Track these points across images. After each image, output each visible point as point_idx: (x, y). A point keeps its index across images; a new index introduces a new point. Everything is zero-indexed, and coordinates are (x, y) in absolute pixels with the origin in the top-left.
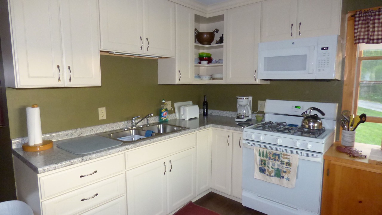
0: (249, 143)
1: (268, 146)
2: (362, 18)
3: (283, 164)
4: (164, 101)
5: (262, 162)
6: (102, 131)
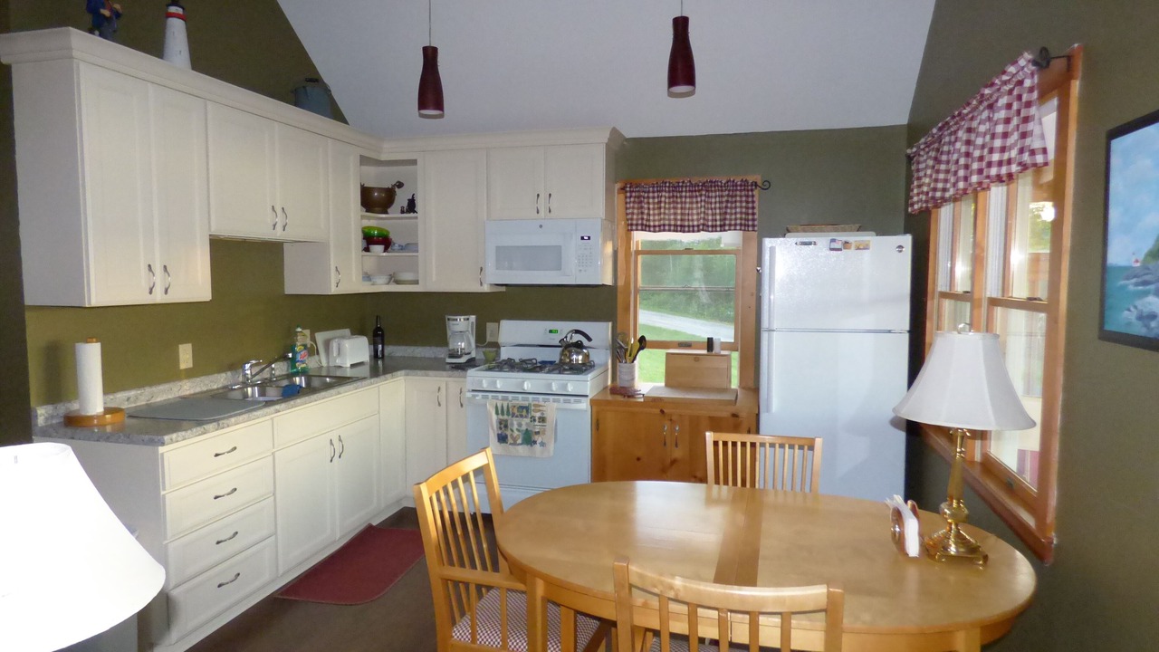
0: (477, 396)
1: (510, 396)
2: (634, 194)
3: (535, 420)
4: (297, 329)
5: (500, 423)
6: (188, 393)
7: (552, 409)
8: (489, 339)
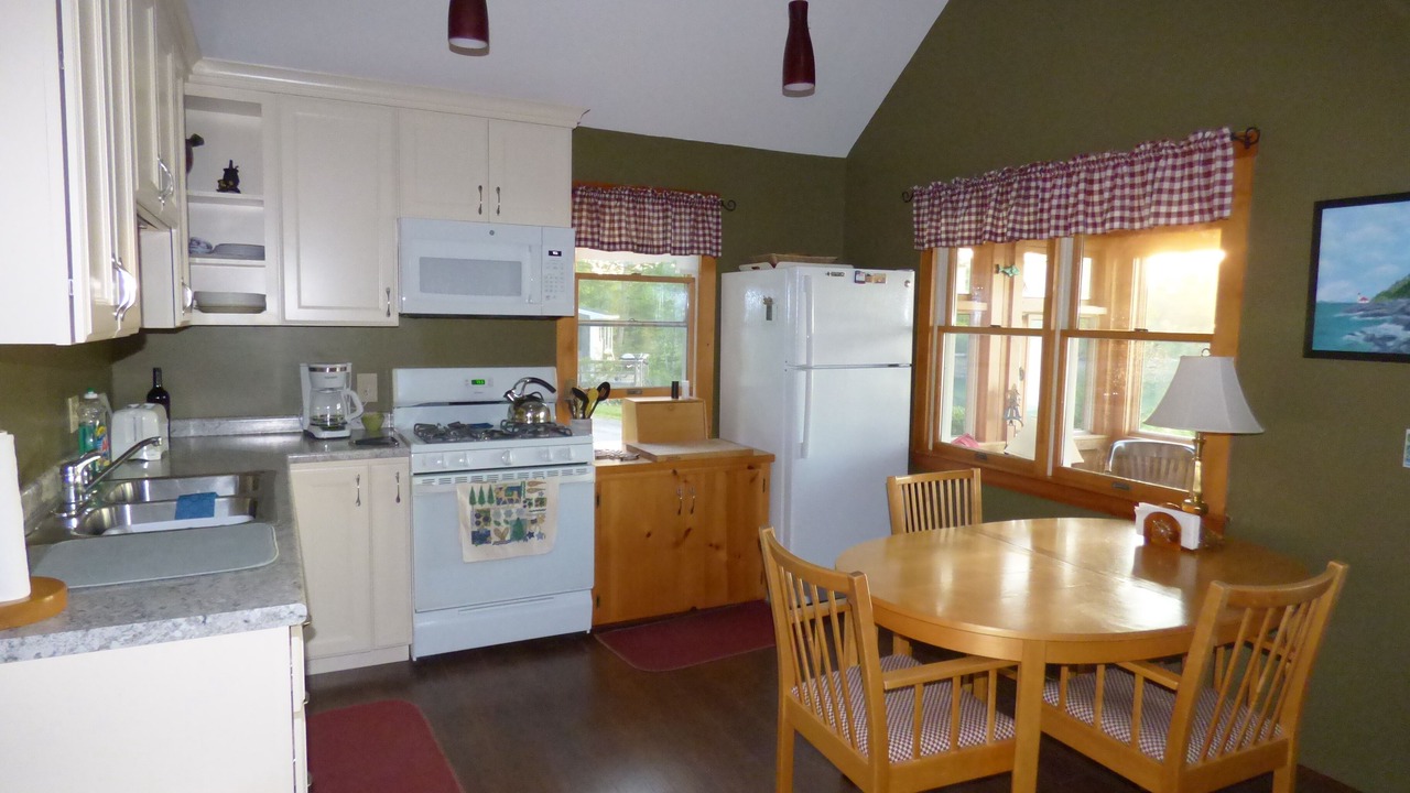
0: (433, 481)
3: (530, 504)
5: (478, 516)
7: (552, 485)
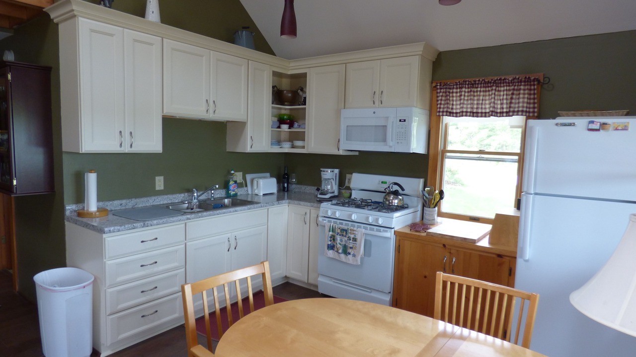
0: (325, 220)
1: (340, 222)
2: (442, 90)
3: (350, 239)
4: (233, 172)
5: (331, 237)
6: (159, 203)
7: (361, 233)
8: (347, 184)
